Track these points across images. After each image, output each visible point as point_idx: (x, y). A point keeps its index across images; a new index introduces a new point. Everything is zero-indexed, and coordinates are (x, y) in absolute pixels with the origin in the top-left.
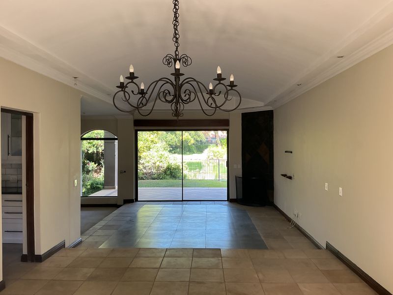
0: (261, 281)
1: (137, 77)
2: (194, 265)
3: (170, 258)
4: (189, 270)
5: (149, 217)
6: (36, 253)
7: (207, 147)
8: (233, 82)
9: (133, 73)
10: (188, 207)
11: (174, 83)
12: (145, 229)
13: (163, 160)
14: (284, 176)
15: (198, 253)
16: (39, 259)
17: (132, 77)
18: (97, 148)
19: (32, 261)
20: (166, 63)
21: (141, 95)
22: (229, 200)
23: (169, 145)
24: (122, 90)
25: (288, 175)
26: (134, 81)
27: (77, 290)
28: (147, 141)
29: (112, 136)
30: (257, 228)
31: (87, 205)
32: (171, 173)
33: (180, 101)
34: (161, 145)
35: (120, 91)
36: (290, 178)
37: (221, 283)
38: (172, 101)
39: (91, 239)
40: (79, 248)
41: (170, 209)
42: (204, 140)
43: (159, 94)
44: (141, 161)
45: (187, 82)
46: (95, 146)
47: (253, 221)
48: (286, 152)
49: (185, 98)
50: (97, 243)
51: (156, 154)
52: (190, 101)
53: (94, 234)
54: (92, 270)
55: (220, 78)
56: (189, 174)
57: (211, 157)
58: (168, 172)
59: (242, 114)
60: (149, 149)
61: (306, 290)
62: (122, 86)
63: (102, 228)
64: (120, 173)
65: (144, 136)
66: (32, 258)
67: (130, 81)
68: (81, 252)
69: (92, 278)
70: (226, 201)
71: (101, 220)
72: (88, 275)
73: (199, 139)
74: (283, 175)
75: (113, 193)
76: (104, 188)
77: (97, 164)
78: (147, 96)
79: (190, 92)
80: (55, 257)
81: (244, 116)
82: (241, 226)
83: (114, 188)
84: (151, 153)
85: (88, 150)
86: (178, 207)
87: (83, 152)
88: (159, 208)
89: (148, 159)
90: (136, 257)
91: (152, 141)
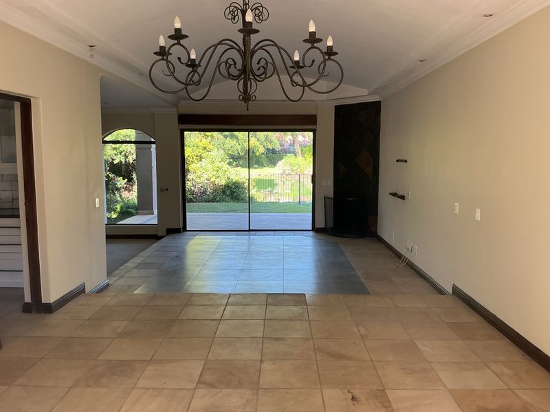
0: (363, 337)
1: (186, 37)
2: (269, 316)
3: (234, 307)
4: (262, 322)
5: (203, 251)
6: (44, 301)
7: (281, 158)
8: (331, 47)
9: (180, 30)
10: (258, 239)
11: (243, 48)
12: (198, 269)
13: (220, 174)
14: (394, 195)
15: (274, 299)
16: (49, 309)
17: (178, 36)
18: (126, 157)
19: (39, 311)
20: (230, 17)
21: (191, 69)
22: (315, 229)
23: (228, 154)
24: (163, 59)
25: (400, 194)
26: (182, 42)
27: (104, 350)
28: (197, 147)
29: (147, 138)
30: (355, 268)
31: (116, 235)
32: (232, 193)
33: (251, 77)
34: (217, 153)
35: (159, 60)
36: (403, 197)
37: (308, 339)
38: (239, 76)
39: (121, 282)
40: (104, 293)
41: (232, 241)
42: (278, 148)
43: (218, 66)
44: (190, 176)
45: (261, 48)
46: (123, 153)
47: (348, 258)
48: (397, 161)
49: (258, 73)
50: (131, 288)
51: (210, 166)
52: (266, 78)
53: (126, 275)
54: (125, 323)
55: (313, 39)
56: (258, 195)
57: (287, 172)
58: (228, 192)
59: (336, 107)
60: (200, 158)
61: (427, 349)
62: (163, 53)
63: (138, 267)
64: (160, 190)
65: (192, 140)
66: (38, 307)
67: (176, 42)
68: (108, 299)
69: (125, 334)
70: (309, 231)
71: (136, 256)
72: (119, 330)
73: (270, 147)
74: (392, 194)
75: (152, 219)
76: (137, 214)
77: (126, 180)
78: (200, 70)
79: (267, 63)
80: (71, 305)
81: (339, 109)
82: (333, 264)
83: (153, 214)
84: (204, 165)
85: (113, 160)
86: (242, 239)
87: (106, 161)
88: (217, 241)
89: (199, 173)
90: (186, 305)
91: (205, 148)
